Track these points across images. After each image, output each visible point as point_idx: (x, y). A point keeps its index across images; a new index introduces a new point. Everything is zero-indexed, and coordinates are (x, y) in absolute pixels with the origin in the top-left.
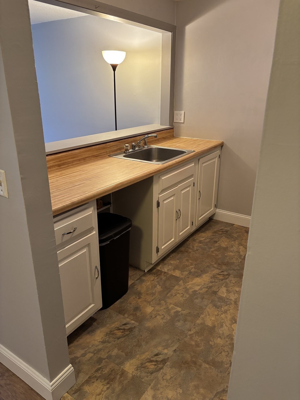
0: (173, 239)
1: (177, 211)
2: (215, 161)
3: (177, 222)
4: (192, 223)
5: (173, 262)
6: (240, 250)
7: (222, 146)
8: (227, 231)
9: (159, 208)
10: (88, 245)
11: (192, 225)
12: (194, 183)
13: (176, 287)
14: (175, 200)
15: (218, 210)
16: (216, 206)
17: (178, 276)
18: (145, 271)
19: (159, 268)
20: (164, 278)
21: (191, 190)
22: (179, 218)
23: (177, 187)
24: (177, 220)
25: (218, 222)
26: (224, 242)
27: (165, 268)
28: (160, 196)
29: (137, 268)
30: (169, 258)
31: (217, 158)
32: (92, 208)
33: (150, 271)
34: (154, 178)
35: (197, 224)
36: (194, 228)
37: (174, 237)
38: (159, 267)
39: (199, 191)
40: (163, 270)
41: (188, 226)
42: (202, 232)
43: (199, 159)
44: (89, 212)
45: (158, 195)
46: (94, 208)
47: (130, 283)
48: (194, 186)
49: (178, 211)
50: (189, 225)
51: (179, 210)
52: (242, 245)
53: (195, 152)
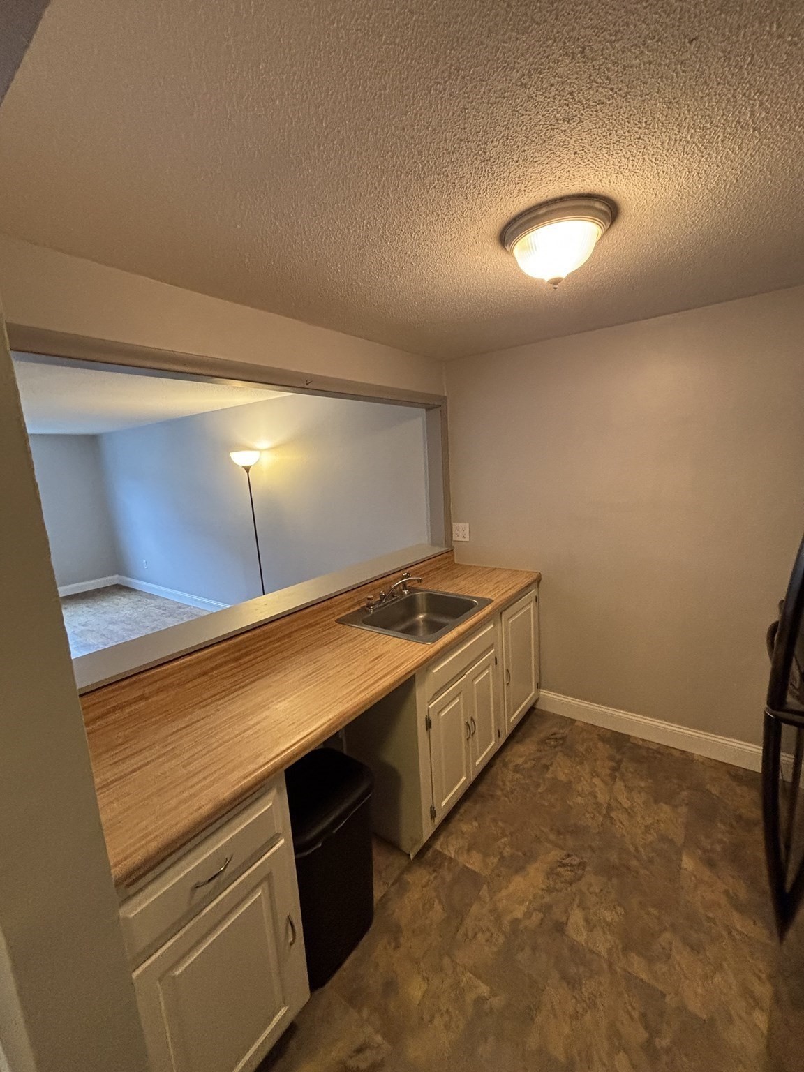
0: (464, 779)
1: (467, 724)
2: (529, 609)
3: (468, 743)
4: (499, 732)
5: (466, 826)
6: (597, 789)
7: (539, 582)
8: (563, 739)
9: (432, 730)
10: (268, 878)
11: (499, 736)
12: (496, 659)
13: (475, 909)
14: (462, 705)
15: (543, 692)
16: (539, 686)
17: (477, 870)
18: (409, 855)
19: (437, 846)
20: (449, 877)
21: (491, 674)
22: (473, 734)
23: (465, 676)
24: (468, 739)
25: (545, 716)
26: (562, 770)
27: (450, 847)
28: (430, 706)
29: (393, 846)
30: (458, 816)
31: (532, 604)
32: (273, 793)
33: (420, 854)
34: (417, 678)
35: (507, 731)
36: (502, 740)
37: (465, 774)
38: (439, 842)
39: (507, 671)
40: (446, 853)
41: (490, 742)
42: (518, 742)
43: (501, 614)
44: (265, 805)
45: (427, 705)
46: (277, 789)
47: (377, 894)
48: (496, 664)
49: (469, 722)
50: (494, 739)
51: (472, 719)
52: (598, 776)
53: (493, 604)
